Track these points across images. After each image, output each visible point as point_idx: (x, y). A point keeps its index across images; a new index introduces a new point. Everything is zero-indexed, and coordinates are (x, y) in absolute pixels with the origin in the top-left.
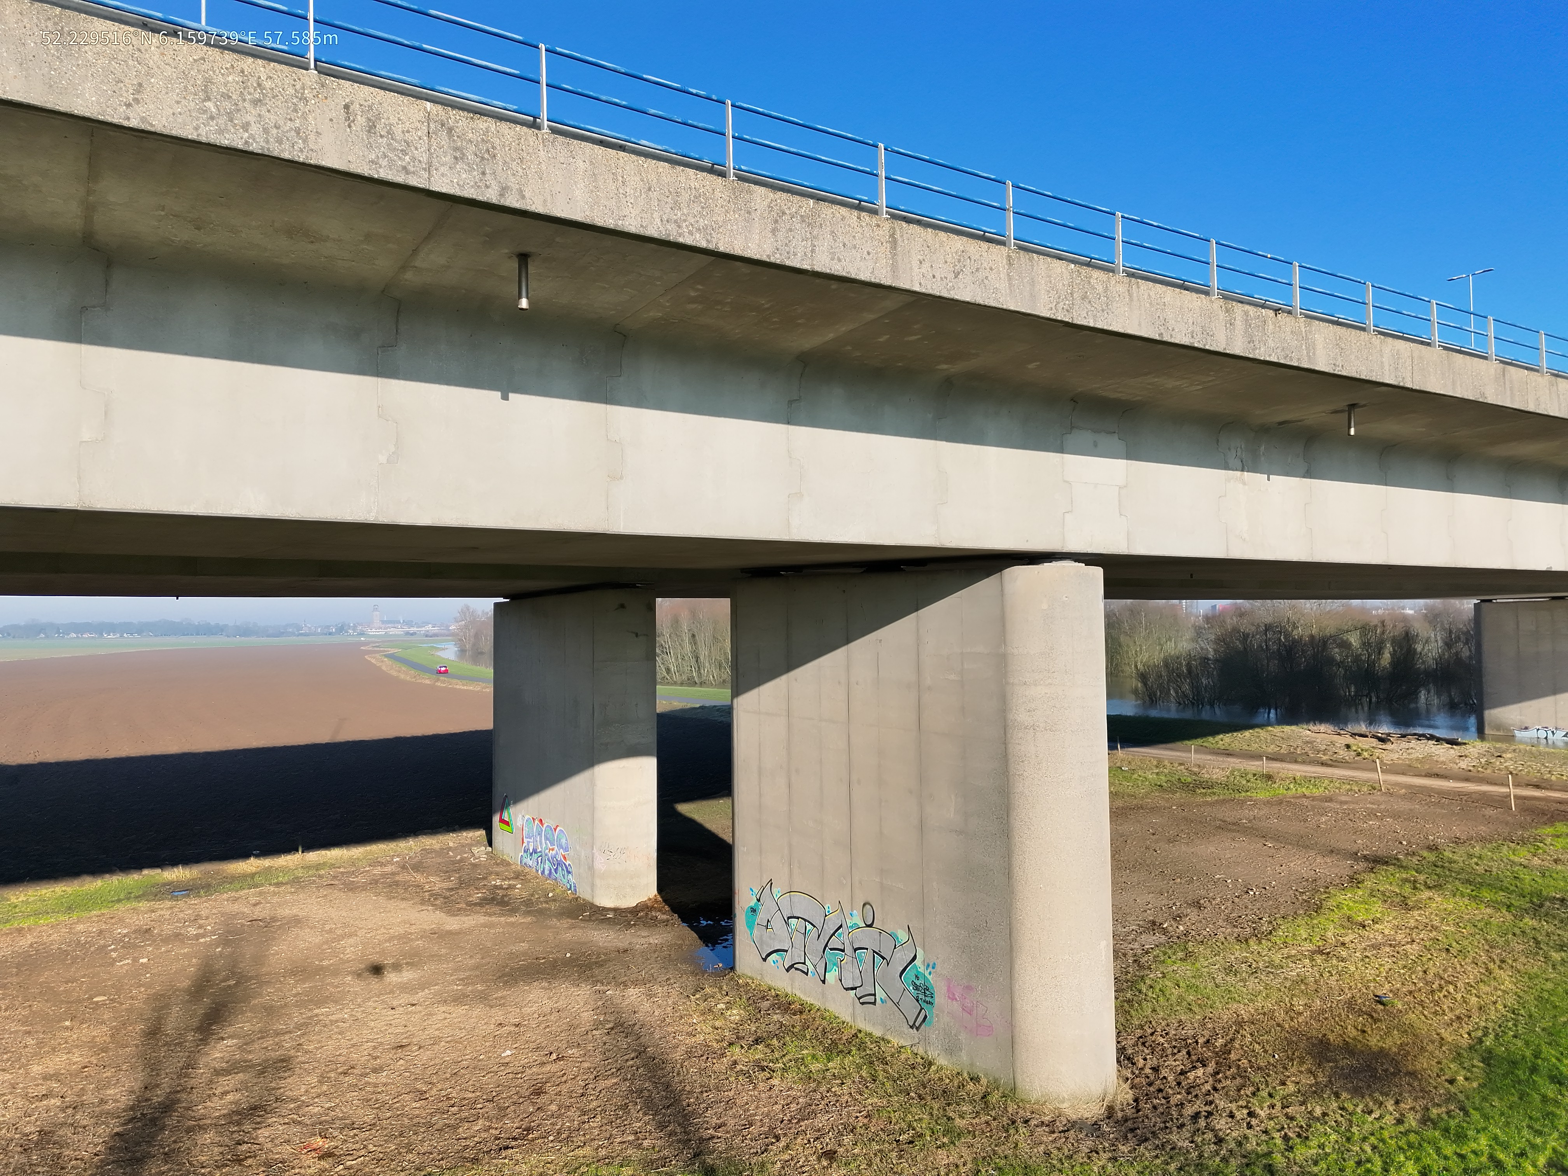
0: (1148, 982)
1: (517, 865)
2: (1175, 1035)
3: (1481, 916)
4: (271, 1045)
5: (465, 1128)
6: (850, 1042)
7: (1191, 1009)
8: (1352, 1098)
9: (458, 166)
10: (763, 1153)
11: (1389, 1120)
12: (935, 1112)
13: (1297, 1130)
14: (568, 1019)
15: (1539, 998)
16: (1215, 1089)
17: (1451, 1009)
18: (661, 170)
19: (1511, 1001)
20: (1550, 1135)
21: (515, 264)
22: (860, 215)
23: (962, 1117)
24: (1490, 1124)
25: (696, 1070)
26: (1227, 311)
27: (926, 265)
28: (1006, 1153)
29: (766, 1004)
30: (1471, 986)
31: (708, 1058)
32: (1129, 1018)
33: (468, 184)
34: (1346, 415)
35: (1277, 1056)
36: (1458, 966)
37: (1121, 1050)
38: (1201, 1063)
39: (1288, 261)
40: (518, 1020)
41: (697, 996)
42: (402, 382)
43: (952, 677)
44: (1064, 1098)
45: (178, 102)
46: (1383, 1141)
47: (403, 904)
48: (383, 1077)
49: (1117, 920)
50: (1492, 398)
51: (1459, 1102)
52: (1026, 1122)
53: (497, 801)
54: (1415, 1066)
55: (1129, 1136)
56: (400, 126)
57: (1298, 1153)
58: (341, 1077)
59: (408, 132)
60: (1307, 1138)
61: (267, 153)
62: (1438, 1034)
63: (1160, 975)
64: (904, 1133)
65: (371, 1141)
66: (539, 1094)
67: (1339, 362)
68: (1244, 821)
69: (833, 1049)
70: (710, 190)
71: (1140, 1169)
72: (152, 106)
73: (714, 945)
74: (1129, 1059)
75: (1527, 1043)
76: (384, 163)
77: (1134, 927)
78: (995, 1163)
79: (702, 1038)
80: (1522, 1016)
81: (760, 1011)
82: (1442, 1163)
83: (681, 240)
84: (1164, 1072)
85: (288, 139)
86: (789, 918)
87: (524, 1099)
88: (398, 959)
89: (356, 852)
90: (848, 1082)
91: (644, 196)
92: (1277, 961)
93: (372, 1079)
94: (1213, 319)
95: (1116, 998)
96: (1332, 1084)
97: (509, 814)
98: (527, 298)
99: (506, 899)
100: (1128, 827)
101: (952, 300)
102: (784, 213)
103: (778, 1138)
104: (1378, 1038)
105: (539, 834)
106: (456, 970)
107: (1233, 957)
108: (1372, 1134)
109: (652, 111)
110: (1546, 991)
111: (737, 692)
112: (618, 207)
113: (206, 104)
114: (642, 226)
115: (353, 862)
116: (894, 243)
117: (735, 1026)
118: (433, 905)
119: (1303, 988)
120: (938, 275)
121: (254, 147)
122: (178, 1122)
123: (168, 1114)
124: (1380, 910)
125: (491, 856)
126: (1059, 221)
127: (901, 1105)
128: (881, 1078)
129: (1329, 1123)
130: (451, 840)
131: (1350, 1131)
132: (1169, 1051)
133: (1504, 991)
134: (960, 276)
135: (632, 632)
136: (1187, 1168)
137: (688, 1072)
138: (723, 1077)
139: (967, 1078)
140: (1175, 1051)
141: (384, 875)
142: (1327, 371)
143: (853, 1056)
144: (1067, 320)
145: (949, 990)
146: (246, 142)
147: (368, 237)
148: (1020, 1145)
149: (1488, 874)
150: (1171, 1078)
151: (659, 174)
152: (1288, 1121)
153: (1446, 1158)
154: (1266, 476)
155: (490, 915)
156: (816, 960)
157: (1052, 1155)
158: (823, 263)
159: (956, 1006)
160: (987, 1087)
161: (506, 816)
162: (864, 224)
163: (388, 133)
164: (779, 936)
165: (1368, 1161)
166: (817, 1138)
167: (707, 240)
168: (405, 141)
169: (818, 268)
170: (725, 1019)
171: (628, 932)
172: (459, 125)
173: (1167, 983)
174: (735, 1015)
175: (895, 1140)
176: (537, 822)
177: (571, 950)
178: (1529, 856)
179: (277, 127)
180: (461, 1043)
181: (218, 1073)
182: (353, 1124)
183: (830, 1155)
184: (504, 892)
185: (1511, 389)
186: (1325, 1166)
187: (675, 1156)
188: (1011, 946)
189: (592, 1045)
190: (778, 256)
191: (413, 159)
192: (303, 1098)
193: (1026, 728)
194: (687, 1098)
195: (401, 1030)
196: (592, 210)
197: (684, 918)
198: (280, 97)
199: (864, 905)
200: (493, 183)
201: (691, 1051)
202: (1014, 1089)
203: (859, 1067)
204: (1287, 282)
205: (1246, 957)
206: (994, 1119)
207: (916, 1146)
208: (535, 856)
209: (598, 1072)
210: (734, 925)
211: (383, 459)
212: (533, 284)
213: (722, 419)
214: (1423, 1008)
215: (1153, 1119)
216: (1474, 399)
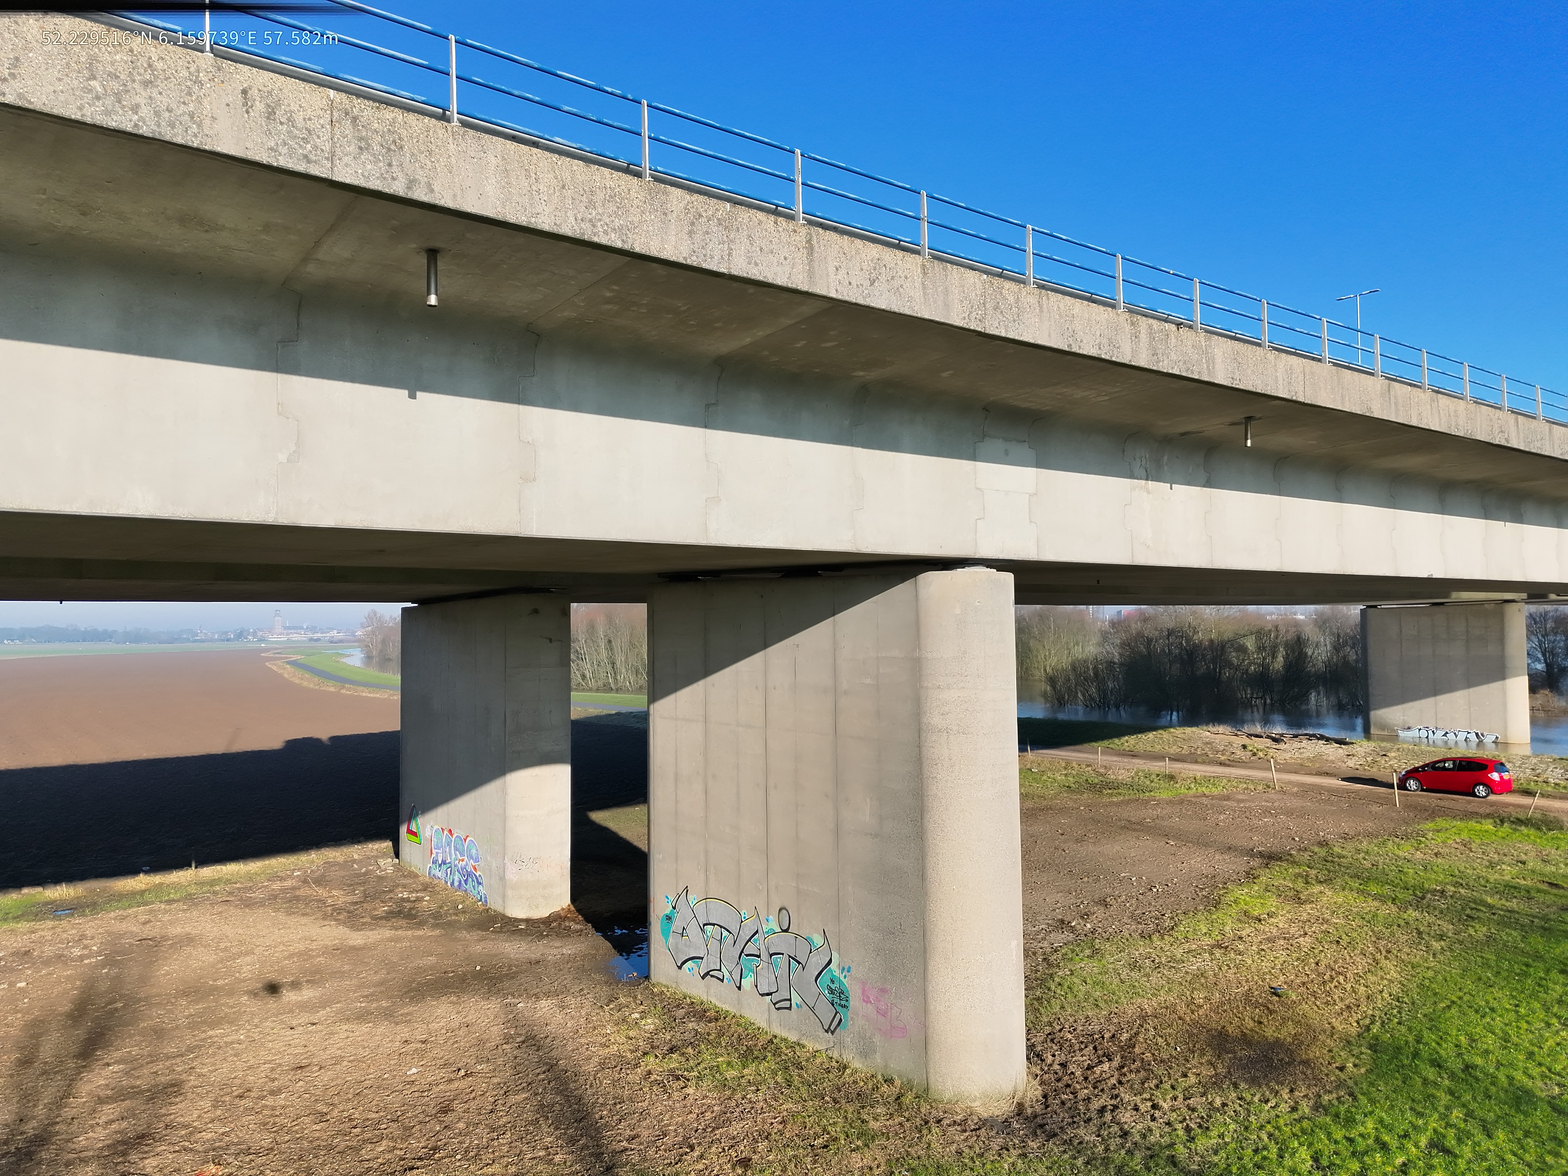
0: (1057, 979)
1: (426, 877)
2: (1083, 1031)
3: (1369, 909)
4: (160, 1069)
5: (368, 1149)
6: (766, 1048)
7: (1097, 1005)
8: (1250, 1088)
9: (362, 157)
10: (677, 1163)
11: (1284, 1108)
12: (850, 1115)
13: (1198, 1120)
14: (477, 1034)
15: (1421, 986)
16: (1120, 1082)
17: (1342, 999)
18: (575, 168)
19: (1396, 989)
20: (1430, 1116)
21: (423, 260)
22: (777, 220)
23: (876, 1119)
24: (1377, 1108)
25: (609, 1082)
26: (1133, 324)
27: (842, 272)
28: (919, 1153)
29: (682, 1012)
30: (1360, 977)
31: (621, 1069)
32: (1038, 1015)
33: (373, 175)
34: (1243, 427)
35: (1179, 1049)
36: (1348, 958)
37: (1031, 1048)
38: (1107, 1057)
39: (1190, 277)
40: (424, 1036)
41: (611, 1006)
42: (304, 379)
43: (868, 681)
44: (976, 1096)
45: (60, 80)
46: (1278, 1128)
47: (304, 920)
48: (281, 1099)
49: (1027, 920)
50: (1379, 412)
51: (1348, 1088)
52: (939, 1121)
53: (404, 811)
54: (1308, 1055)
55: (1039, 1132)
56: (301, 113)
57: (1199, 1143)
58: (237, 1101)
59: (310, 119)
60: (1207, 1128)
61: (158, 136)
62: (1329, 1024)
63: (1069, 973)
64: (819, 1137)
65: (269, 1167)
66: (446, 1112)
67: (1237, 376)
68: (1148, 820)
69: (748, 1056)
70: (626, 190)
71: (1049, 1165)
72: (30, 82)
73: (628, 955)
74: (1038, 1056)
75: (1410, 1029)
76: (284, 150)
77: (1043, 926)
78: (909, 1164)
79: (616, 1049)
80: (1406, 1003)
81: (675, 1020)
82: (1333, 1147)
83: (596, 239)
84: (1072, 1068)
85: (181, 123)
86: (704, 925)
87: (430, 1118)
88: (297, 977)
89: (254, 866)
90: (763, 1088)
91: (557, 194)
92: (1179, 956)
93: (270, 1101)
94: (1119, 331)
95: (1026, 996)
96: (1231, 1075)
97: (417, 825)
98: (436, 294)
99: (414, 912)
100: (1038, 828)
101: (868, 307)
102: (700, 216)
103: (692, 1148)
104: (1274, 1028)
105: (448, 845)
106: (360, 987)
107: (1137, 953)
108: (1269, 1122)
109: (566, 108)
110: (1428, 979)
111: (653, 698)
112: (531, 205)
113: (92, 83)
114: (555, 224)
115: (250, 877)
116: (810, 249)
117: (649, 1035)
118: (336, 920)
119: (1203, 981)
120: (854, 283)
121: (144, 131)
122: (57, 1155)
123: (46, 1147)
124: (1274, 904)
125: (398, 868)
126: (972, 232)
127: (816, 1110)
128: (796, 1083)
129: (1229, 1113)
130: (355, 852)
131: (1248, 1120)
132: (1077, 1047)
133: (1389, 980)
134: (876, 284)
135: (546, 638)
136: (1094, 1162)
137: (601, 1083)
138: (637, 1088)
139: (881, 1080)
140: (1083, 1046)
141: (284, 890)
142: (1225, 384)
143: (768, 1062)
144: (980, 330)
145: (863, 993)
146: (136, 125)
147: (267, 228)
148: (932, 1146)
149: (1375, 868)
150: (1078, 1073)
151: (573, 172)
152: (1190, 1112)
153: (1336, 1142)
154: (1169, 485)
155: (397, 929)
156: (731, 966)
157: (964, 1154)
158: (740, 267)
159: (870, 1009)
160: (901, 1088)
161: (413, 828)
162: (781, 229)
163: (289, 120)
164: (695, 944)
165: (1265, 1148)
166: (732, 1146)
167: (623, 241)
168: (307, 129)
169: (735, 272)
170: (640, 1029)
171: (541, 943)
172: (364, 114)
173: (1076, 980)
174: (650, 1024)
175: (810, 1145)
176: (446, 832)
177: (482, 962)
178: (1412, 851)
179: (170, 110)
180: (364, 1062)
181: (101, 1101)
182: (249, 1149)
183: (745, 1163)
184: (412, 905)
185: (1396, 404)
186: (1224, 1155)
187: (587, 1171)
188: (925, 947)
189: (502, 1059)
190: (694, 258)
191: (315, 147)
192: (195, 1124)
193: (939, 731)
194: (600, 1110)
195: (300, 1050)
196: (504, 207)
197: (598, 928)
198: (173, 79)
199: (780, 910)
200: (400, 175)
201: (604, 1062)
202: (927, 1090)
203: (774, 1073)
204: (1188, 297)
205: (1150, 953)
206: (908, 1120)
207: (831, 1150)
208: (444, 867)
209: (508, 1087)
210: (649, 933)
211: (282, 457)
212: (442, 280)
213: (638, 421)
214: (1316, 998)
215: (1062, 1115)
216: (1361, 413)
